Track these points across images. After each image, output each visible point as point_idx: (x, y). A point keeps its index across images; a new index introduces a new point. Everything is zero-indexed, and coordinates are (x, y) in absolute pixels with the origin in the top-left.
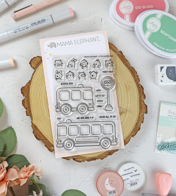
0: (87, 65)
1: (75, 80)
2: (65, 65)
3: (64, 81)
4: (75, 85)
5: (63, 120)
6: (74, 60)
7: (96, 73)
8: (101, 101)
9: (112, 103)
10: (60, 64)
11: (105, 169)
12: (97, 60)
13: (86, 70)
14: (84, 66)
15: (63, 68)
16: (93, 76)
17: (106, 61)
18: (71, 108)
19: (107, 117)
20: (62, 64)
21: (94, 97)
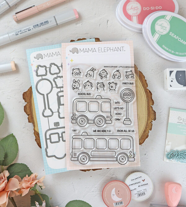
0: (106, 75)
1: (93, 90)
2: (83, 74)
3: (81, 91)
4: (93, 96)
5: (79, 132)
6: (93, 70)
7: (116, 84)
8: (119, 114)
9: (131, 117)
10: (78, 73)
11: (112, 179)
12: (117, 71)
13: (105, 81)
14: (103, 76)
15: (81, 77)
16: (112, 87)
17: (126, 72)
18: (88, 120)
19: (125, 131)
20: (80, 73)
21: (112, 110)
